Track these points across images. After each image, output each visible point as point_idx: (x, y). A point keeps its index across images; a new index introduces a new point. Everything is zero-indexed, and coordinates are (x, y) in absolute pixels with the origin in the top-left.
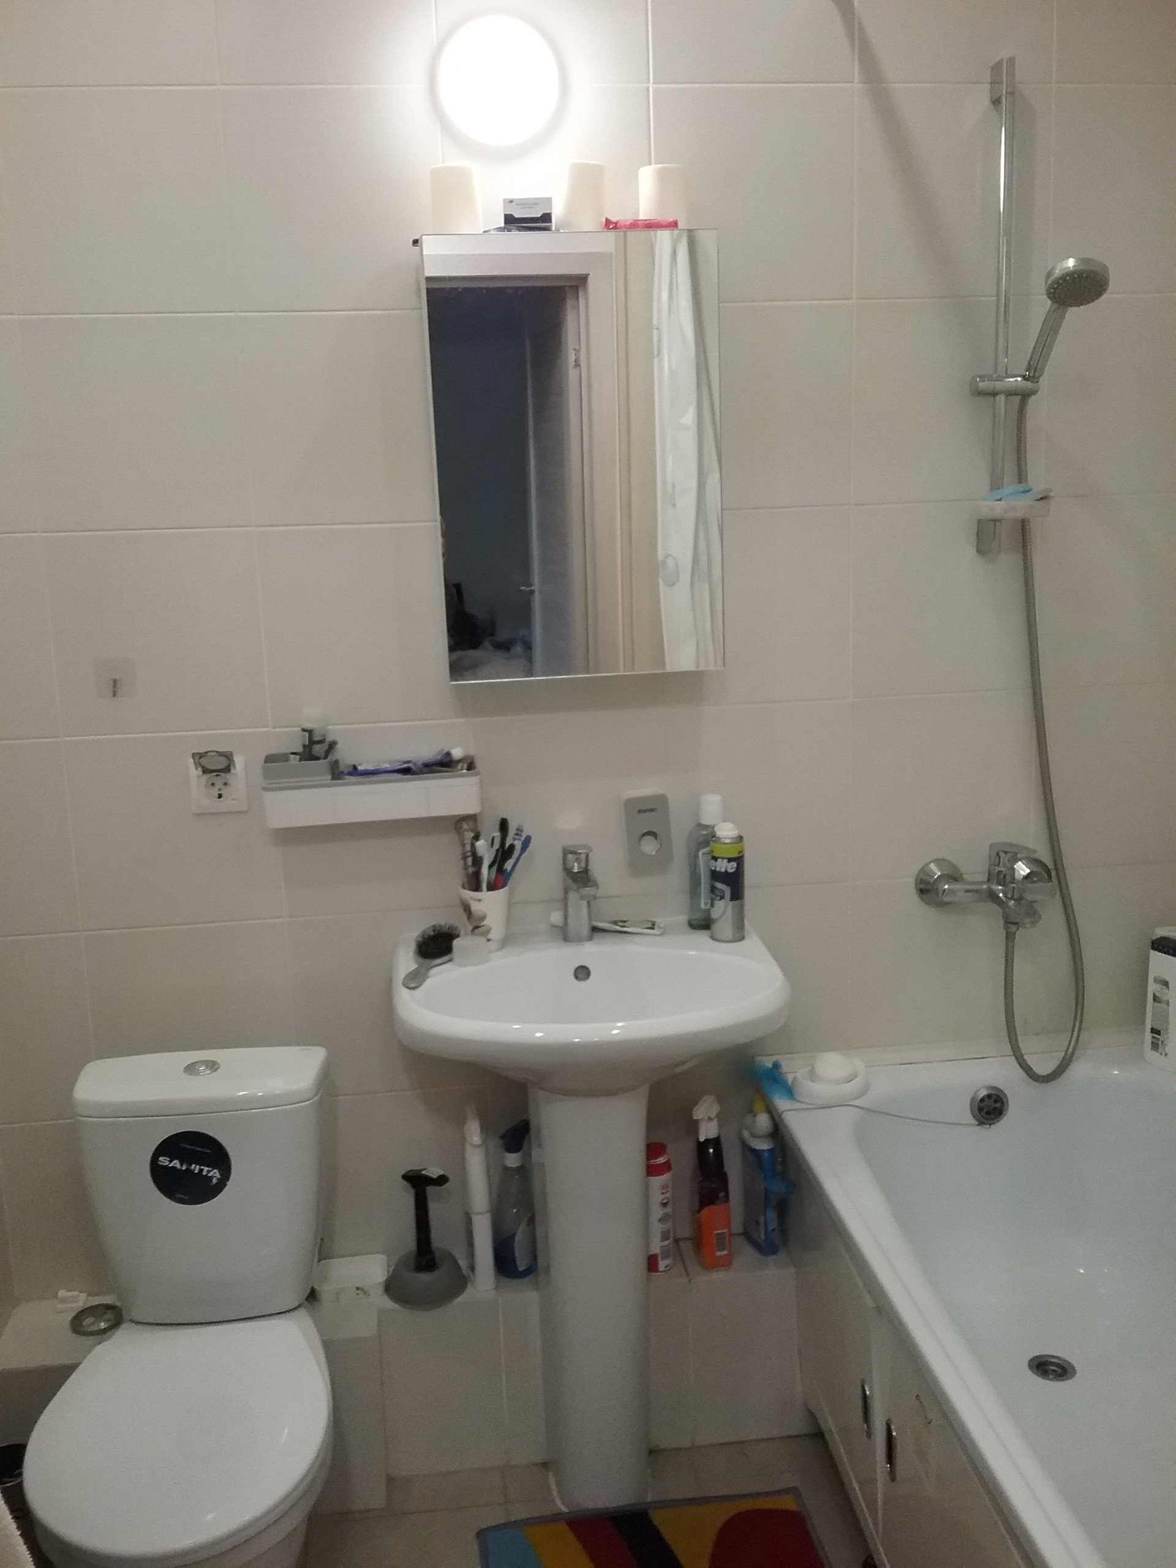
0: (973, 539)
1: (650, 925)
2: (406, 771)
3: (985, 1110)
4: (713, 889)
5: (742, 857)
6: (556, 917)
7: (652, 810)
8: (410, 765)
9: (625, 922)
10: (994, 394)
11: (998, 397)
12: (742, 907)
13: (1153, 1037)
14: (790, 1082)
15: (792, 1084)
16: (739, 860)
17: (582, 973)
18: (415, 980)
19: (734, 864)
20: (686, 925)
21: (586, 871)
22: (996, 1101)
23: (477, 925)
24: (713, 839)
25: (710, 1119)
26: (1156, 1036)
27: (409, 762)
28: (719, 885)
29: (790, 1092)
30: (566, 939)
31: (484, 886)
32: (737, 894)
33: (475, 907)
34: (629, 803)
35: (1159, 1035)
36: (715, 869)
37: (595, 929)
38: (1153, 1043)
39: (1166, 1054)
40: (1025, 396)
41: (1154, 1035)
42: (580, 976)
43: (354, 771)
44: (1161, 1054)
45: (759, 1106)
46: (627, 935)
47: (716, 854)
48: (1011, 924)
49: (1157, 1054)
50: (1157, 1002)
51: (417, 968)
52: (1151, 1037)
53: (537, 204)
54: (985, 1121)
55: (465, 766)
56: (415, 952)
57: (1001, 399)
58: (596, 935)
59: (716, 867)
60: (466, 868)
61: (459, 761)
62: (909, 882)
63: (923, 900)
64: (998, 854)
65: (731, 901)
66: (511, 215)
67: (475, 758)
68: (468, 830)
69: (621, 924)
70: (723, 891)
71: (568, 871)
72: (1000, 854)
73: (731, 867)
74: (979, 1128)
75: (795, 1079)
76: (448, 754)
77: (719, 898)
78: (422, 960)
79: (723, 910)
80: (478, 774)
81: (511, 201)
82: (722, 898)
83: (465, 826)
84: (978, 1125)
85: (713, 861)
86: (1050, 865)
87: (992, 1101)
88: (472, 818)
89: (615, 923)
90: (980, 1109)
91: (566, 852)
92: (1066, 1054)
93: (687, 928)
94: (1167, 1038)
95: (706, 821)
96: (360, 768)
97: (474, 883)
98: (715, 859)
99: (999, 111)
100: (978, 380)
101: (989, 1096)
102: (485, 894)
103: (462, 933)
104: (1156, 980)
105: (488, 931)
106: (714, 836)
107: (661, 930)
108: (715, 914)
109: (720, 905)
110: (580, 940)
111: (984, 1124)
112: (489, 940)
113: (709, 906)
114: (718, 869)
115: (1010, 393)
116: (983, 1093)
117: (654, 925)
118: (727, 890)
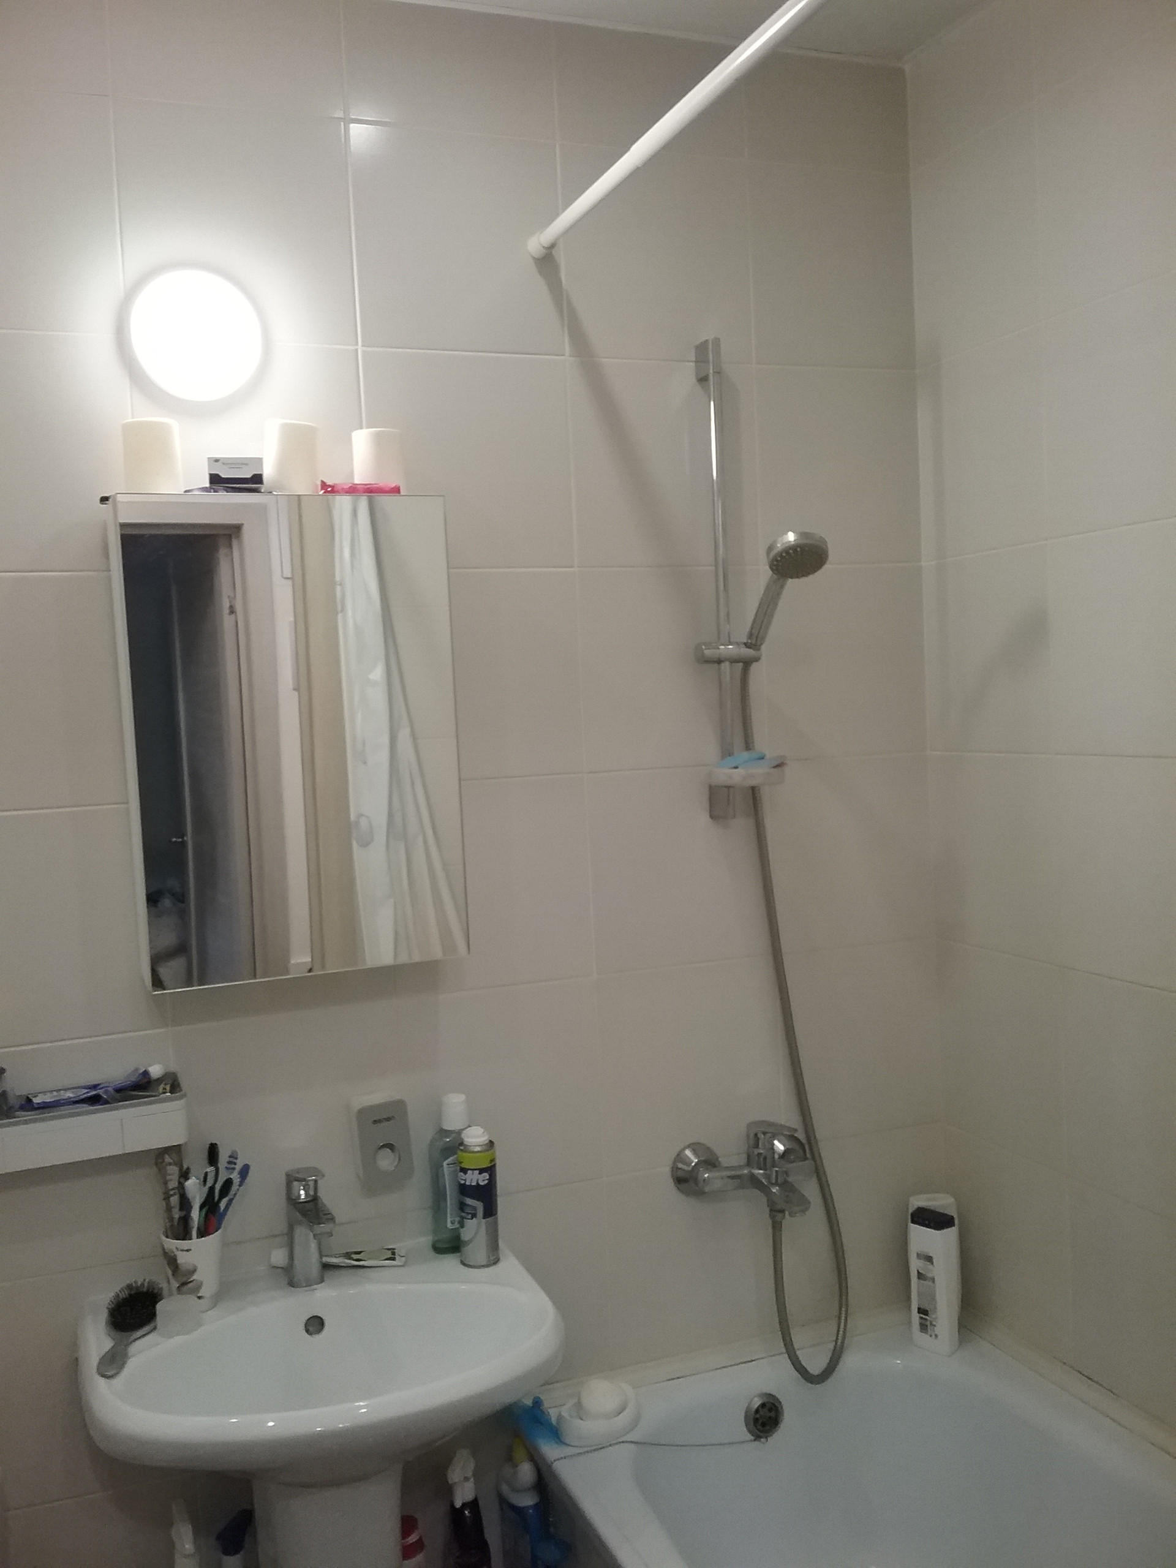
0: (706, 805)
1: (389, 1255)
2: (95, 1100)
3: (760, 1422)
4: (462, 1206)
5: (494, 1166)
6: (279, 1257)
7: (388, 1119)
8: (100, 1092)
9: (359, 1253)
10: (719, 662)
11: (723, 665)
12: (496, 1224)
13: (921, 1318)
14: (554, 1421)
15: (557, 1423)
16: (491, 1170)
17: (315, 1325)
18: (112, 1363)
19: (486, 1175)
20: (431, 1250)
21: (314, 1200)
22: (770, 1410)
23: (184, 1280)
24: (462, 1148)
25: (466, 1479)
26: (924, 1316)
27: (95, 1087)
28: (469, 1201)
29: (556, 1434)
30: (292, 1284)
31: (194, 1233)
32: (490, 1211)
33: (183, 1259)
34: (362, 1112)
35: (927, 1315)
36: (465, 1184)
37: (326, 1267)
38: (921, 1324)
39: (936, 1336)
40: (747, 663)
41: (922, 1315)
42: (311, 1329)
43: (28, 1104)
44: (931, 1336)
45: (520, 1453)
46: (365, 1269)
47: (464, 1165)
48: (776, 1213)
49: (927, 1337)
50: (922, 1279)
51: (113, 1347)
52: (918, 1318)
53: (246, 464)
54: (761, 1434)
55: (168, 1088)
56: (106, 1323)
57: (726, 666)
58: (329, 1274)
59: (465, 1180)
60: (169, 1209)
61: (159, 1081)
62: (664, 1171)
63: (682, 1191)
64: (756, 1135)
65: (484, 1218)
66: (217, 475)
67: (179, 1075)
68: (170, 1164)
69: (355, 1257)
70: (475, 1208)
71: (292, 1201)
72: (759, 1135)
73: (483, 1179)
74: (757, 1443)
75: (560, 1417)
76: (146, 1073)
77: (470, 1216)
78: (118, 1335)
79: (474, 1230)
80: (185, 1096)
81: (217, 460)
82: (474, 1216)
83: (167, 1159)
84: (755, 1440)
85: (462, 1174)
86: (804, 1141)
87: (766, 1410)
88: (177, 1149)
89: (348, 1255)
90: (756, 1420)
91: (291, 1179)
92: (836, 1344)
93: (433, 1253)
94: (936, 1318)
95: (448, 1126)
96: (36, 1100)
97: (182, 1231)
98: (464, 1171)
99: (706, 390)
100: (703, 647)
101: (763, 1405)
102: (195, 1243)
103: (165, 1292)
104: (919, 1256)
105: (199, 1287)
106: (462, 1144)
107: (403, 1259)
108: (466, 1234)
109: (471, 1225)
110: (309, 1284)
111: (760, 1437)
112: (199, 1298)
113: (457, 1225)
114: (468, 1183)
115: (734, 661)
116: (757, 1403)
117: (394, 1253)
118: (479, 1206)
